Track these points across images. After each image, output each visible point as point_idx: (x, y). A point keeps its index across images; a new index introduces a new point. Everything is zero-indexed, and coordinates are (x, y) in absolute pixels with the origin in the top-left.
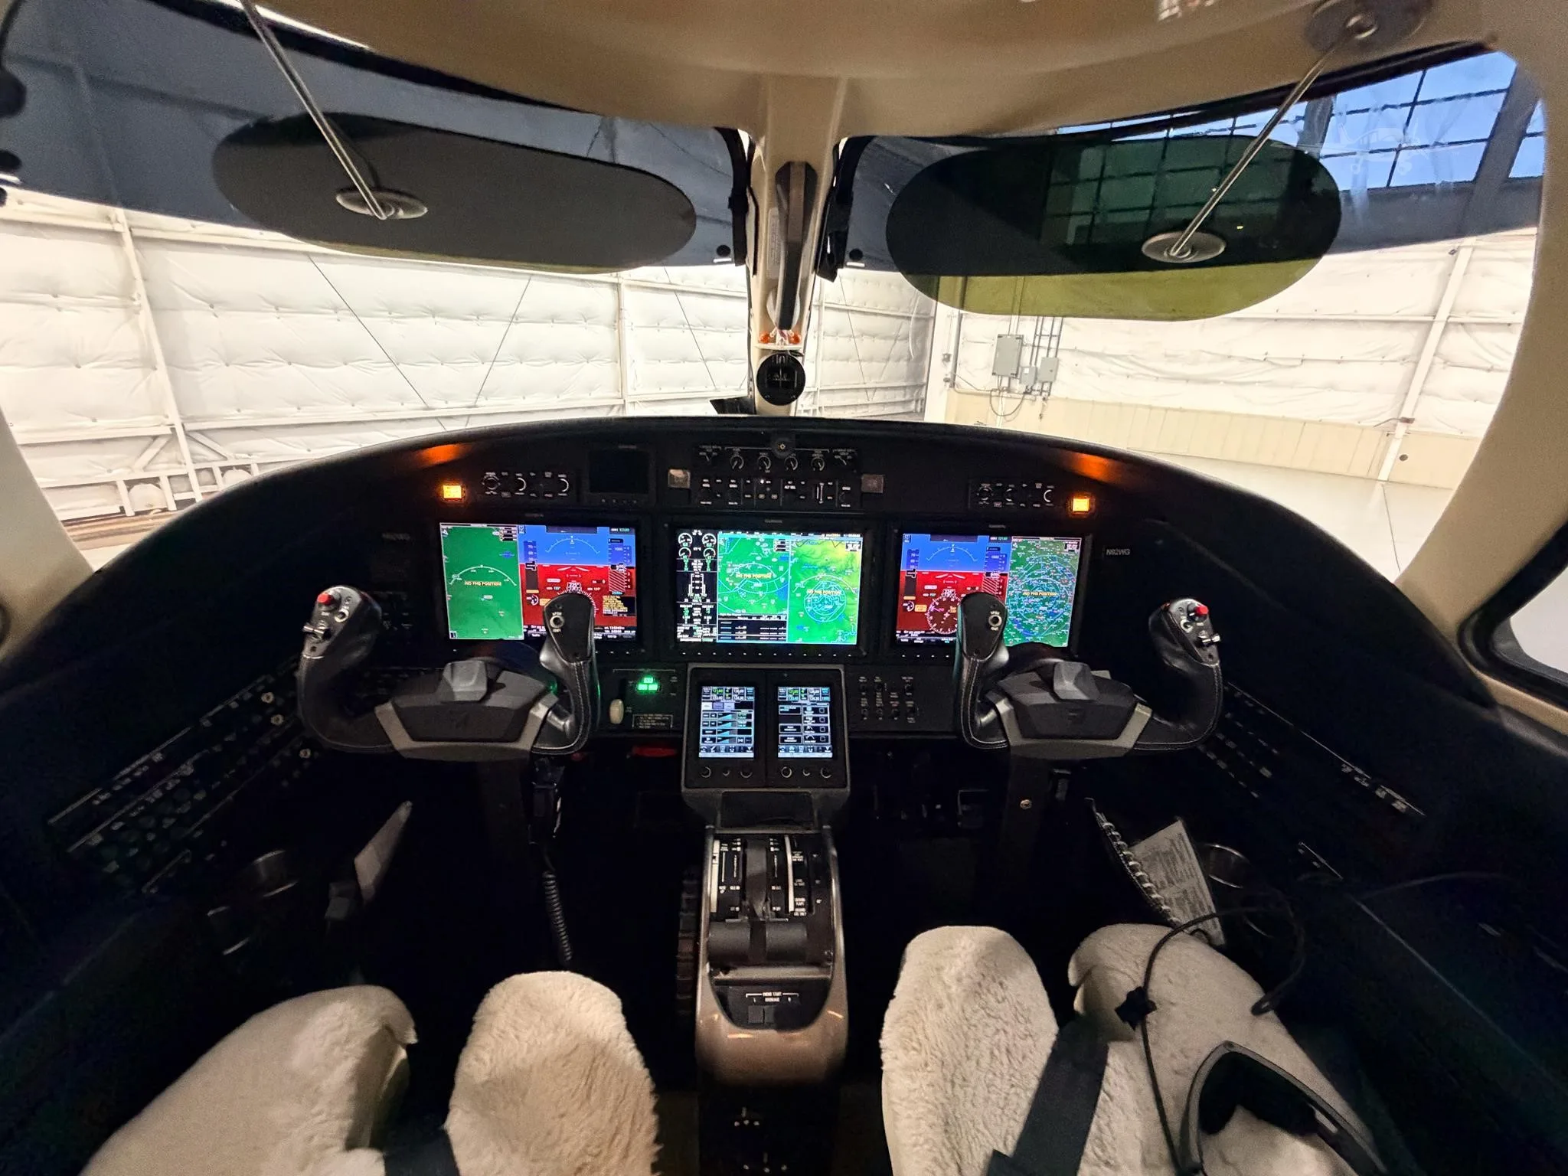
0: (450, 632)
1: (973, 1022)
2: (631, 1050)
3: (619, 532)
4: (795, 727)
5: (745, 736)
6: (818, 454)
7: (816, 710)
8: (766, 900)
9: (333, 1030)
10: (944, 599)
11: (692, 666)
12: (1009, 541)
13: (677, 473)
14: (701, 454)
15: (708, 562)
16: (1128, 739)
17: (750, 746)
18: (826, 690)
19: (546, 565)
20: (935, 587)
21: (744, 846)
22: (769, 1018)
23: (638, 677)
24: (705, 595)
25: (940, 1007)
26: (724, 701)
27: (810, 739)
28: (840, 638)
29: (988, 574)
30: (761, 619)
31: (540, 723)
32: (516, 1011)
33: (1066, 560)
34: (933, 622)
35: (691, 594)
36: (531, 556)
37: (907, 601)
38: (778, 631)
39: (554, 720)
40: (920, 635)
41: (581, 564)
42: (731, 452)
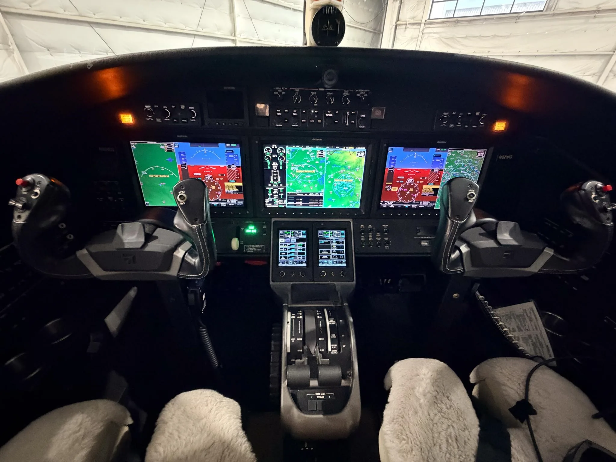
0: (146, 202)
1: (435, 421)
2: (245, 442)
3: (230, 147)
4: (327, 251)
5: (301, 256)
6: (346, 93)
7: (338, 242)
8: (316, 345)
9: (75, 432)
10: (408, 184)
11: (273, 220)
12: (447, 151)
13: (260, 106)
14: (275, 93)
15: (281, 163)
16: (536, 267)
17: (304, 260)
18: (343, 232)
19: (192, 165)
20: (403, 177)
21: (304, 315)
22: (319, 408)
23: (246, 226)
24: (280, 182)
25: (416, 413)
26: (291, 238)
27: (335, 257)
28: (351, 205)
29: (433, 170)
30: (310, 195)
31: (180, 261)
32: (179, 420)
33: (476, 162)
34: (400, 196)
35: (272, 181)
36: (183, 160)
37: (387, 185)
38: (319, 202)
39: (189, 259)
40: (392, 204)
41: (212, 165)
42: (294, 92)
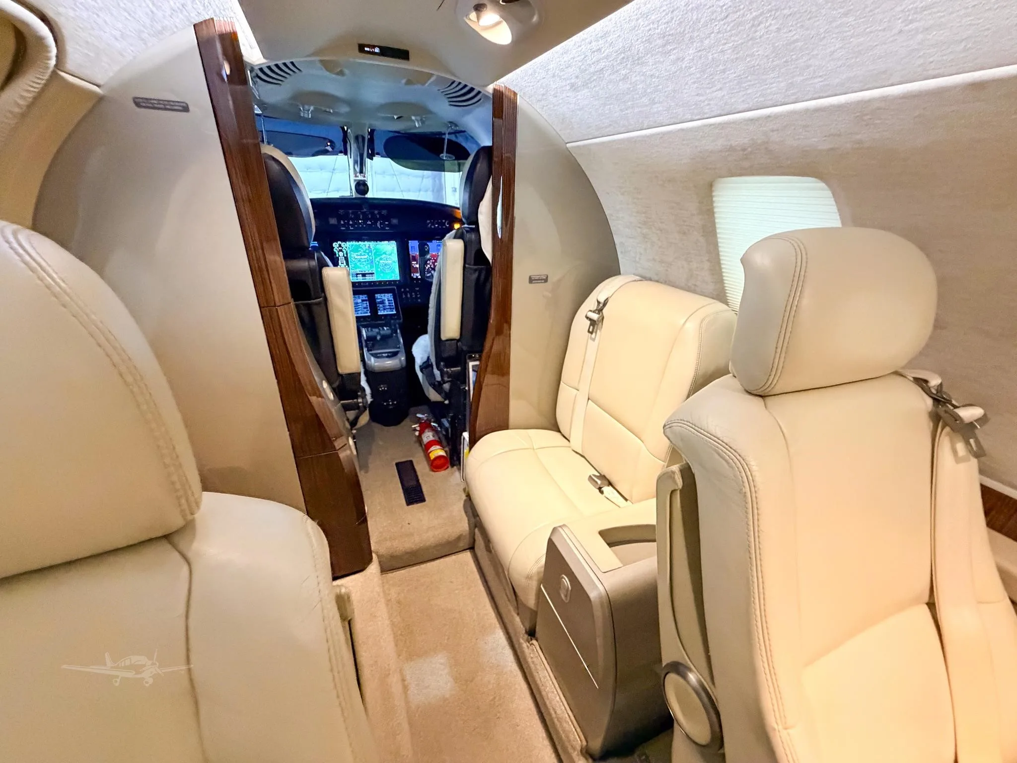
4: (383, 306)
5: (366, 309)
6: (376, 212)
7: (389, 300)
13: (332, 219)
15: (345, 252)
17: (368, 312)
18: (391, 294)
24: (345, 264)
26: (358, 300)
27: (388, 308)
28: (393, 277)
29: (438, 254)
30: (366, 272)
35: (340, 264)
37: (413, 264)
38: (372, 276)
40: (420, 275)
42: (349, 212)
